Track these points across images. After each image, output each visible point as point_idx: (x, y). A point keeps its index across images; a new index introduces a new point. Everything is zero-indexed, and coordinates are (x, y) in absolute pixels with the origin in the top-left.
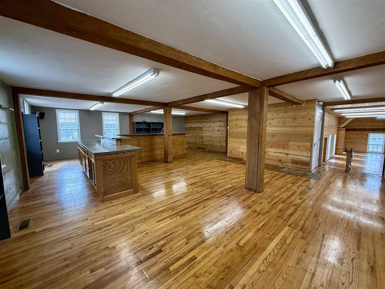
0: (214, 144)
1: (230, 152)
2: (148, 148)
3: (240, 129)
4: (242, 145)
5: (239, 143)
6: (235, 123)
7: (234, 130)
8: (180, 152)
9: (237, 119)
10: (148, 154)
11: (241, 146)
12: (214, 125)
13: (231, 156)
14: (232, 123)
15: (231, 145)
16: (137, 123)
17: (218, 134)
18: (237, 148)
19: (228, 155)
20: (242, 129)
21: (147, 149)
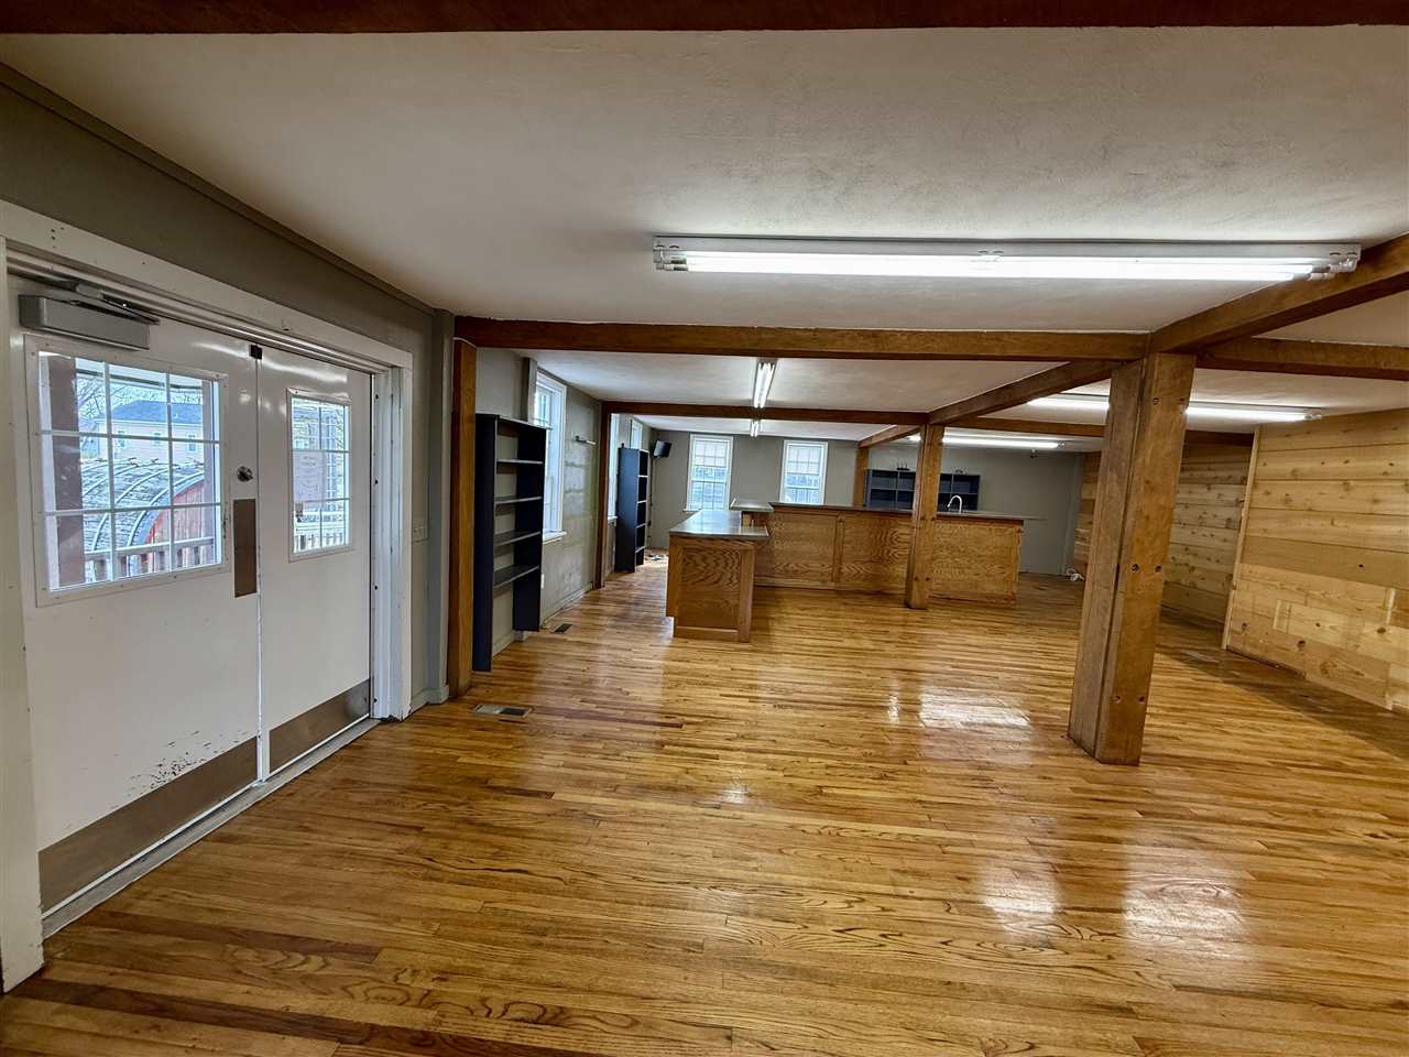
0: (1200, 584)
1: (1239, 629)
2: (866, 551)
3: (1304, 524)
4: (1306, 604)
5: (1291, 591)
6: (1279, 492)
7: (1273, 525)
8: (990, 587)
9: (1294, 472)
10: (863, 569)
11: (1297, 609)
12: (1212, 495)
13: (1239, 646)
14: (1268, 493)
15: (1247, 597)
16: (877, 473)
17: (1225, 540)
18: (1277, 613)
19: (1227, 641)
20: (1316, 525)
21: (862, 553)
